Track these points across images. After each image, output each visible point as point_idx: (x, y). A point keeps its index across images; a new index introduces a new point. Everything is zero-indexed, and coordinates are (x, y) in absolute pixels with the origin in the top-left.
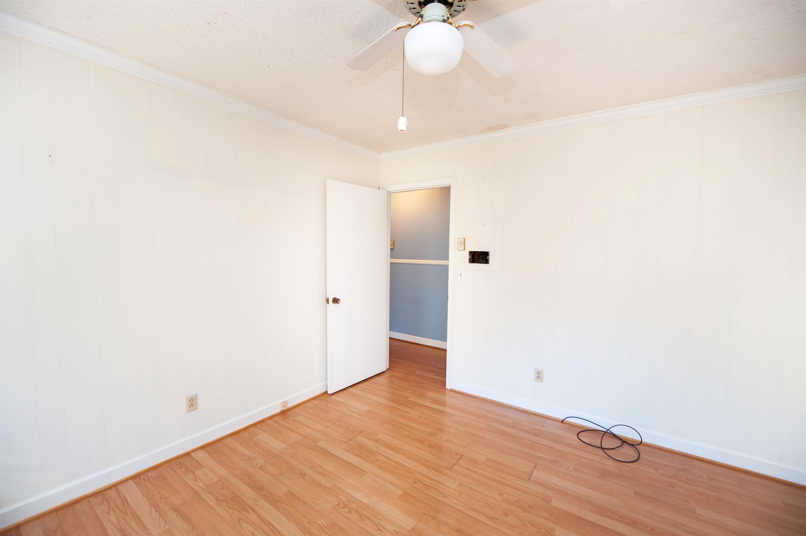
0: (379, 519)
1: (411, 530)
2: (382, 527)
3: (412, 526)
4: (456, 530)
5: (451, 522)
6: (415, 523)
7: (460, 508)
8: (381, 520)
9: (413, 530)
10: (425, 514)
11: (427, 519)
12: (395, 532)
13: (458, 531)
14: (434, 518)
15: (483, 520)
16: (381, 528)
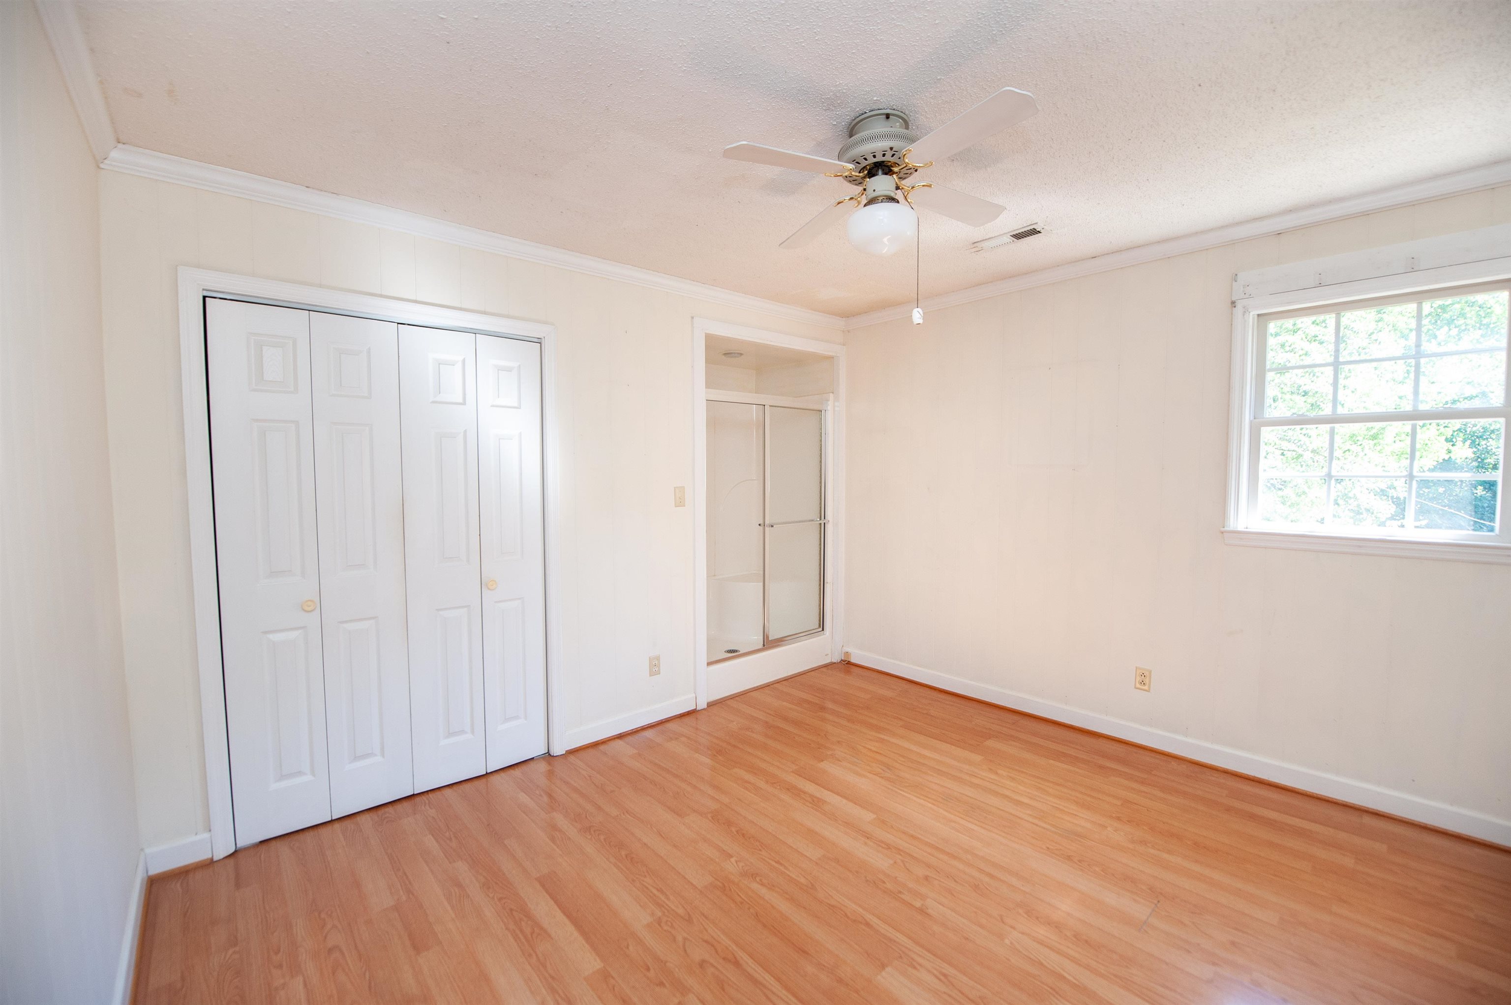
0: (950, 996)
1: (887, 967)
2: (940, 980)
3: (883, 973)
4: (808, 953)
5: (810, 969)
6: (879, 977)
7: (784, 992)
8: (945, 993)
9: (883, 966)
10: (857, 992)
11: (854, 982)
12: (915, 968)
13: (804, 952)
14: (840, 981)
15: (750, 962)
16: (942, 978)
